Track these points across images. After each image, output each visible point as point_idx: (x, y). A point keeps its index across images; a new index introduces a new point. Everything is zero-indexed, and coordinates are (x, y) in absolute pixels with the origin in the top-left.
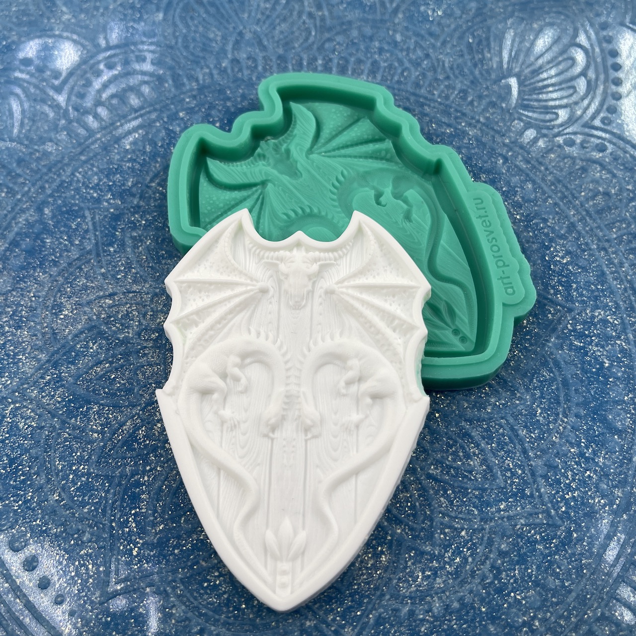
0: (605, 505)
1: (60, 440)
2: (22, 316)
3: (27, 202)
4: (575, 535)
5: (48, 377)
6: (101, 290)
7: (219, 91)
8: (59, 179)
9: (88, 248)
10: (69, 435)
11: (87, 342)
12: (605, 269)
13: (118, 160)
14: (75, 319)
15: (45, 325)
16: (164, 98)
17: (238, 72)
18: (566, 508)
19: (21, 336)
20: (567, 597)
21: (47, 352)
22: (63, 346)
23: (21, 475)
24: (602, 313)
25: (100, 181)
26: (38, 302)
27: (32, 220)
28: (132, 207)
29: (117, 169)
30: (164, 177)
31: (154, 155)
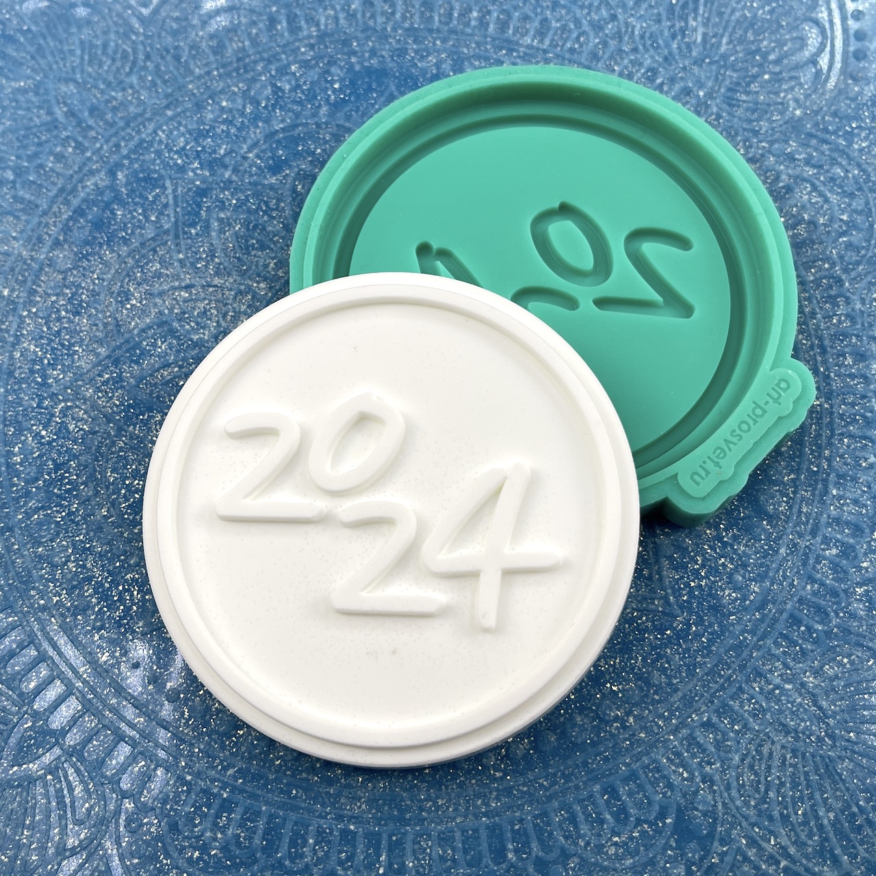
0: (736, 599)
1: (114, 449)
2: (82, 301)
3: (97, 162)
4: (694, 629)
5: (107, 376)
6: (177, 280)
7: (344, 41)
8: (137, 137)
9: (166, 227)
10: (126, 444)
11: (155, 340)
13: (211, 120)
14: (143, 311)
15: (108, 314)
16: (274, 45)
17: (370, 18)
18: (688, 597)
19: (78, 324)
20: (671, 697)
21: (108, 346)
22: (127, 341)
23: (67, 483)
25: (187, 143)
26: (103, 286)
27: (101, 184)
28: (222, 181)
29: (208, 131)
30: (264, 147)
31: (255, 118)
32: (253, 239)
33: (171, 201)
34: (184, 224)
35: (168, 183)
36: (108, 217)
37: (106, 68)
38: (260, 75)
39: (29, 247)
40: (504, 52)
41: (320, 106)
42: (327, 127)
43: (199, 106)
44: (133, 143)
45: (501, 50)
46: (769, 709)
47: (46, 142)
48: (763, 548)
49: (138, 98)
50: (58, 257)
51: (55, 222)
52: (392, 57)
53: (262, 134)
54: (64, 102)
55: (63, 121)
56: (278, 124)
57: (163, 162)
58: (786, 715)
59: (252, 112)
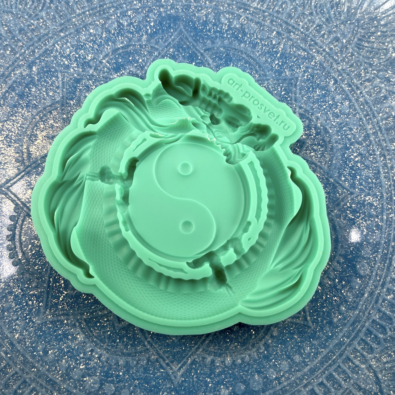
12: (381, 170)
24: (371, 198)
25: (70, 53)
26: (22, 131)
27: (24, 73)
28: (88, 75)
31: (108, 40)
33: (61, 85)
35: (59, 75)
36: (27, 92)
37: (29, 6)
38: (111, 15)
41: (143, 35)
42: (145, 48)
43: (78, 32)
44: (42, 50)
45: (241, 9)
46: (352, 378)
48: (356, 293)
52: (182, 10)
53: (111, 49)
54: (5, 25)
55: (5, 35)
56: (120, 44)
57: (57, 62)
58: (361, 381)
59: (106, 36)
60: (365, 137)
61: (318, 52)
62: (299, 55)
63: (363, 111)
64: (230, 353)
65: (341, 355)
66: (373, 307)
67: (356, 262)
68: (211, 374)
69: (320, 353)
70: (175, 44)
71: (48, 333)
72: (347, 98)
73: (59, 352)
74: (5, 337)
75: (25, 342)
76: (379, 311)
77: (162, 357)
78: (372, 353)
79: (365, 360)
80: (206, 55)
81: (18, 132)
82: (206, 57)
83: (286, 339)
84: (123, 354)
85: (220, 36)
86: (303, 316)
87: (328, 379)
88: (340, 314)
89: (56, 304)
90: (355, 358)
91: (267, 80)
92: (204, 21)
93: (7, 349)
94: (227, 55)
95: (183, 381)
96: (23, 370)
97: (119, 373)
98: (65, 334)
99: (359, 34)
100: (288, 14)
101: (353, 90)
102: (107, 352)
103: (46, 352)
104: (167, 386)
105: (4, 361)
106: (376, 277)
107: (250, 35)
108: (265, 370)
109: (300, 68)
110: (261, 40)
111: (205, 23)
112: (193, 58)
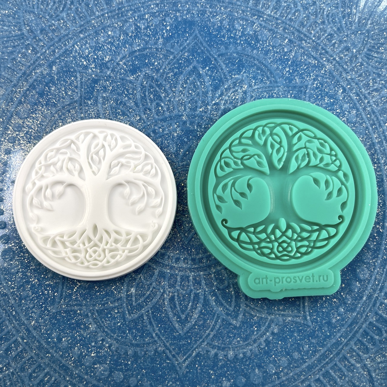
3: (43, 60)
8: (64, 48)
9: (76, 99)
13: (102, 41)
18: (316, 317)
25: (89, 54)
26: (42, 128)
27: (45, 72)
28: (105, 76)
29: (100, 48)
30: (128, 59)
32: (119, 109)
33: (79, 85)
34: (85, 98)
35: (78, 75)
36: (47, 91)
37: (50, 7)
38: (129, 18)
39: (6, 104)
40: (256, 17)
41: (159, 38)
42: (161, 51)
43: (97, 33)
44: (62, 51)
45: (255, 16)
46: (348, 376)
47: (17, 46)
49: (66, 26)
50: (21, 111)
51: (20, 91)
52: (198, 15)
53: (128, 52)
54: (27, 24)
55: (26, 35)
56: (137, 47)
57: (76, 63)
58: (355, 379)
59: (124, 39)
60: (370, 145)
61: (328, 61)
62: (309, 63)
63: (370, 120)
64: (232, 347)
65: (338, 354)
66: (370, 309)
67: (356, 266)
68: (213, 367)
69: (318, 351)
70: (190, 48)
71: (62, 322)
72: (354, 107)
73: (72, 340)
74: (22, 323)
75: (41, 329)
76: (377, 314)
77: (168, 349)
78: (367, 354)
79: (360, 360)
80: (219, 61)
81: (37, 130)
82: (220, 62)
83: (286, 336)
84: (132, 345)
85: (234, 42)
86: (303, 316)
87: (324, 376)
88: (339, 315)
89: (71, 295)
90: (351, 357)
91: (278, 87)
92: (218, 27)
93: (24, 335)
94: (240, 61)
95: (187, 372)
96: (38, 355)
97: (128, 362)
98: (78, 323)
99: (369, 45)
100: (300, 22)
101: (360, 99)
102: (117, 342)
103: (60, 340)
104: (173, 377)
105: (20, 346)
106: (375, 281)
107: (262, 42)
108: (265, 365)
109: (310, 76)
110: (273, 47)
111: (220, 29)
112: (207, 63)
